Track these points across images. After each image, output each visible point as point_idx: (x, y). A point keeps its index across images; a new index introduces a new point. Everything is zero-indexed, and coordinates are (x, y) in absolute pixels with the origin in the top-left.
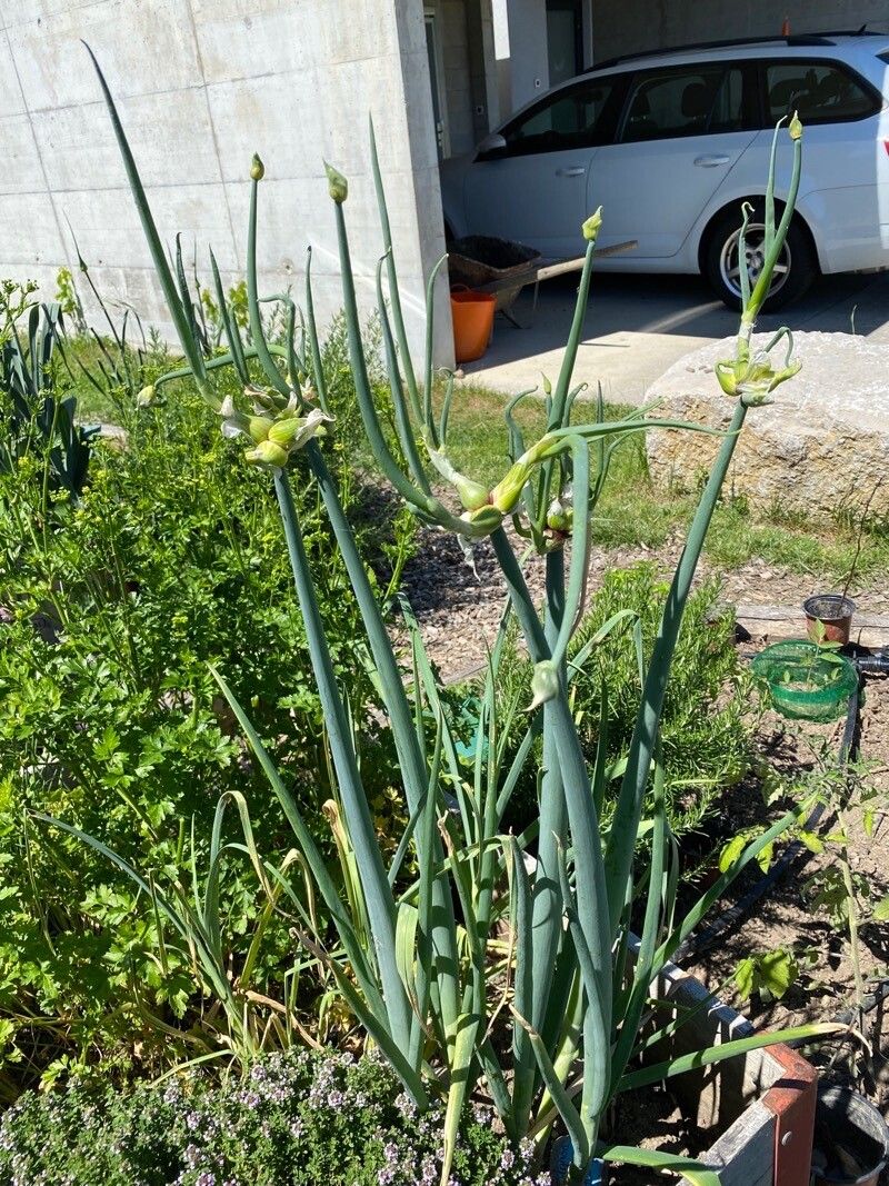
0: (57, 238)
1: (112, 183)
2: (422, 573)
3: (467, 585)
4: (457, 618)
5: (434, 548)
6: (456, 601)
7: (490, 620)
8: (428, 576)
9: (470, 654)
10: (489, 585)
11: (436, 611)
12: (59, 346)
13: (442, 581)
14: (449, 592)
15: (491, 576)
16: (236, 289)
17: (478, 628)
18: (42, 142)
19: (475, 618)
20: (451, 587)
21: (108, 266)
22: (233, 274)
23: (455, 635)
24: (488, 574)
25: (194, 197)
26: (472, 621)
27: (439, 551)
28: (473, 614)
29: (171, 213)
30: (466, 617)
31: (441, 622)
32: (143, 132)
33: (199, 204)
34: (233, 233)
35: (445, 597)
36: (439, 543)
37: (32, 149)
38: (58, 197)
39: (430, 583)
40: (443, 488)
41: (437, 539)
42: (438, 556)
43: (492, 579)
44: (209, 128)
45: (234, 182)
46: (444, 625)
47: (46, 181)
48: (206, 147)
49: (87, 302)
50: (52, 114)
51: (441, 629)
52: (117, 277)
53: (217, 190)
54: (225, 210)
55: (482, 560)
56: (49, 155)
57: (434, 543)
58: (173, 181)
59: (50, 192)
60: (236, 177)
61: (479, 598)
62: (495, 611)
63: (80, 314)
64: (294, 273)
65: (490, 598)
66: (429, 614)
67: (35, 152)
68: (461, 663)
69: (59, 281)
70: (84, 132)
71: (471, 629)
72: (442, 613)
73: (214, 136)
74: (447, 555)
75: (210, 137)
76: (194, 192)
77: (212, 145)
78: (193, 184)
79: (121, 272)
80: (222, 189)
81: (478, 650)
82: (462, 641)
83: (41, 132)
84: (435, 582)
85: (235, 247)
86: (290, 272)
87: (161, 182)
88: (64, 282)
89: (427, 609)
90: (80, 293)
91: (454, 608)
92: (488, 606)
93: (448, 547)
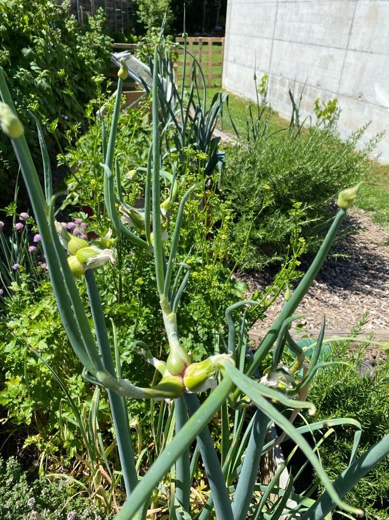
0: (268, 61)
1: (299, 40)
2: (348, 268)
3: (367, 283)
4: (353, 298)
5: (361, 257)
6: (357, 289)
7: (369, 307)
8: (350, 270)
9: (349, 319)
10: (379, 288)
11: (344, 290)
12: (221, 113)
13: (355, 276)
14: (357, 283)
15: (382, 284)
16: (332, 101)
17: (361, 308)
18: (278, 16)
19: (362, 302)
20: (359, 281)
21: (284, 77)
22: (334, 94)
23: (347, 306)
24: (381, 282)
25: (331, 53)
26: (360, 303)
27: (363, 260)
28: (362, 299)
29: (318, 59)
30: (357, 299)
31: (343, 296)
32: (321, 19)
33: (332, 57)
34: (341, 74)
35: (353, 284)
36: (365, 256)
37: (273, 18)
38: (276, 42)
39: (349, 274)
40: (382, 228)
41: (365, 254)
42: (361, 262)
43: (382, 286)
44: (350, 22)
45: (352, 50)
46: (344, 299)
47: (274, 34)
48: (346, 31)
49: (270, 91)
50: (287, 4)
51: (342, 300)
52: (285, 83)
53: (342, 52)
54: (342, 63)
55: (382, 274)
56: (279, 23)
57: (362, 255)
58: (325, 44)
59: (273, 39)
60: (353, 48)
61: (370, 293)
62: (374, 304)
63: (265, 96)
64: (362, 101)
65: (375, 295)
66: (340, 290)
67: (274, 20)
68: (342, 322)
69: (263, 79)
70: (296, 15)
71: (356, 307)
72: (347, 292)
73: (352, 26)
74: (365, 264)
75: (349, 26)
76: (332, 51)
77: (349, 30)
78: (333, 48)
79: (287, 81)
80: (345, 53)
81: (354, 319)
82: (349, 311)
83: (280, 12)
84: (352, 274)
85: (340, 82)
86: (360, 99)
87: (319, 44)
88: (264, 80)
89: (340, 287)
90: (269, 86)
91: (354, 292)
92: (372, 299)
93: (369, 260)
